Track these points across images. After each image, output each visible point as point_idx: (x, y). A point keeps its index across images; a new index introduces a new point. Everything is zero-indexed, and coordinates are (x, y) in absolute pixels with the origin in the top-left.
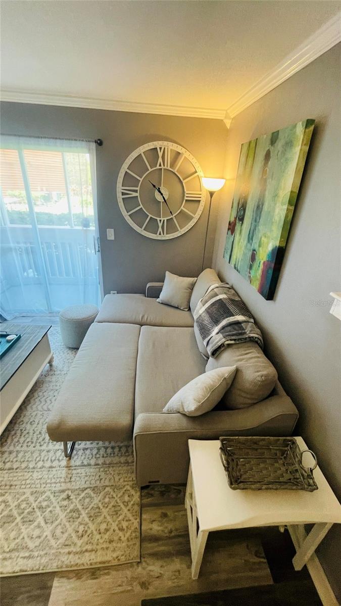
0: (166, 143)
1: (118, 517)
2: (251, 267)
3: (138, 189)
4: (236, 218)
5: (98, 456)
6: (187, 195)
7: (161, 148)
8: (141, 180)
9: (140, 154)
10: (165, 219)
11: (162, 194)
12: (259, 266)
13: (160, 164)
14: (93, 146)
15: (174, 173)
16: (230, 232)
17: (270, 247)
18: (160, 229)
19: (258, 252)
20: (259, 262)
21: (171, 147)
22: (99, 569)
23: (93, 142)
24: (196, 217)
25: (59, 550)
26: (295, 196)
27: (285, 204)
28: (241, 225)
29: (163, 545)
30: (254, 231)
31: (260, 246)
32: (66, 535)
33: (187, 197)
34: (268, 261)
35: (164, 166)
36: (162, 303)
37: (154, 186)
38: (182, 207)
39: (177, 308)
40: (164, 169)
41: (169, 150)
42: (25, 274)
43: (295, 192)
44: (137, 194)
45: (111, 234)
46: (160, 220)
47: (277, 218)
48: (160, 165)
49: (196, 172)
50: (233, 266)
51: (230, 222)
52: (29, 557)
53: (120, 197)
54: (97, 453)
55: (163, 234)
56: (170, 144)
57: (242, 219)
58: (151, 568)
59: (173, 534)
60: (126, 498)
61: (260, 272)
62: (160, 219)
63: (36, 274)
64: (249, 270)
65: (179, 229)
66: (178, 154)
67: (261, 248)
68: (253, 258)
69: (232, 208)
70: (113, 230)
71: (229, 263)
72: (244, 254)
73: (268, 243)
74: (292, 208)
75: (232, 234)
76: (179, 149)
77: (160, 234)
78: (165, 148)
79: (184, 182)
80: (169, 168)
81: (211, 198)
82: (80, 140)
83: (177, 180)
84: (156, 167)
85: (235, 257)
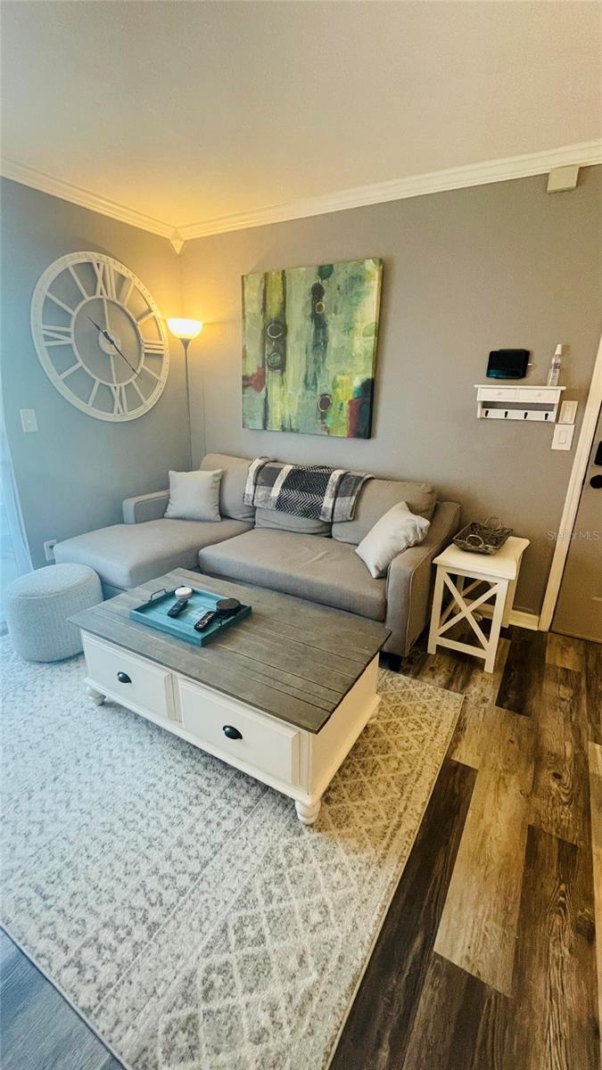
0: (104, 257)
1: (416, 696)
2: (323, 416)
4: (261, 369)
6: (146, 346)
7: (98, 265)
8: (74, 314)
9: (68, 269)
10: (123, 385)
11: (112, 342)
12: (341, 409)
13: (101, 291)
15: (124, 310)
16: (250, 390)
17: (357, 382)
19: (333, 395)
20: (339, 406)
21: (114, 266)
22: (458, 724)
24: (163, 378)
25: (425, 748)
26: (378, 328)
27: (371, 336)
28: (282, 374)
29: (458, 678)
30: (315, 374)
31: (334, 387)
32: (411, 739)
33: (145, 348)
34: (358, 398)
35: (107, 295)
36: (172, 519)
37: (98, 328)
38: (142, 365)
40: (107, 300)
41: (112, 271)
43: (377, 323)
44: (70, 341)
45: (29, 420)
46: (115, 388)
47: (359, 352)
48: (101, 294)
49: (150, 311)
50: (276, 429)
51: (245, 378)
52: (419, 775)
55: (124, 411)
56: (111, 260)
57: (282, 367)
58: (473, 693)
59: (452, 670)
60: (400, 685)
61: (345, 414)
62: (115, 385)
64: (319, 421)
65: (143, 400)
66: (124, 279)
68: (325, 402)
69: (244, 356)
70: (32, 410)
71: (265, 430)
72: (302, 406)
73: (351, 379)
74: (377, 339)
75: (259, 390)
76: (124, 271)
77: (119, 412)
78: (104, 266)
79: (139, 324)
80: (114, 299)
81: (186, 349)
83: (128, 321)
84: (95, 294)
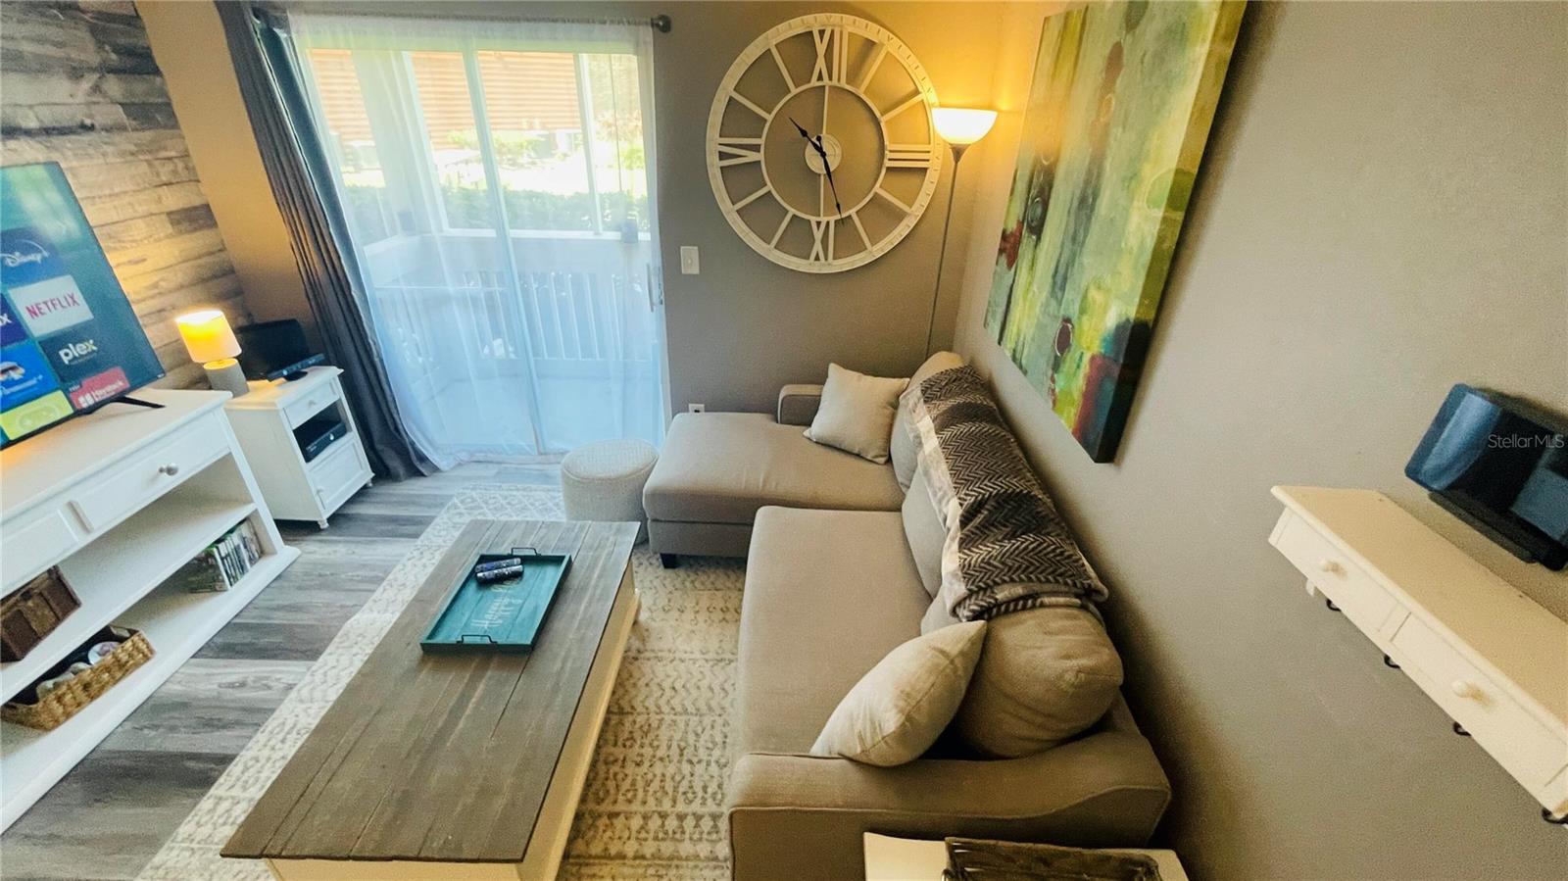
0: (836, 17)
2: (1056, 366)
3: (761, 141)
4: (1021, 224)
5: (643, 835)
6: (892, 156)
7: (822, 33)
8: (769, 118)
9: (769, 50)
10: (832, 219)
11: (823, 155)
12: (1078, 367)
13: (820, 73)
14: (647, 34)
15: (859, 98)
16: (1004, 260)
17: (1111, 319)
18: (818, 247)
19: (1076, 326)
20: (1078, 357)
21: (851, 27)
23: (646, 23)
24: (916, 211)
26: (1189, 183)
27: (1159, 207)
28: (1036, 246)
30: (1067, 269)
31: (1083, 311)
33: (890, 160)
34: (1104, 356)
35: (830, 78)
36: (816, 442)
37: (804, 133)
38: (877, 188)
39: (858, 456)
40: (830, 87)
41: (845, 37)
42: (486, 350)
43: (1189, 173)
44: (760, 156)
45: (690, 260)
46: (819, 223)
47: (1133, 242)
48: (820, 78)
49: (917, 93)
50: (1009, 354)
51: (1004, 232)
53: (714, 164)
54: (642, 828)
55: (826, 259)
56: (848, 18)
57: (1037, 229)
61: (1079, 384)
62: (818, 219)
63: (511, 349)
64: (1050, 372)
65: (868, 243)
66: (870, 45)
67: (1085, 318)
68: (1064, 340)
69: (1012, 193)
70: (696, 248)
71: (999, 343)
72: (1040, 327)
73: (1105, 310)
74: (1179, 216)
75: (1010, 265)
76: (872, 32)
77: (817, 258)
78: (833, 32)
79: (883, 120)
80: (843, 84)
81: (956, 163)
82: (612, 22)
83: (865, 114)
84: (809, 82)
85: (1015, 330)
